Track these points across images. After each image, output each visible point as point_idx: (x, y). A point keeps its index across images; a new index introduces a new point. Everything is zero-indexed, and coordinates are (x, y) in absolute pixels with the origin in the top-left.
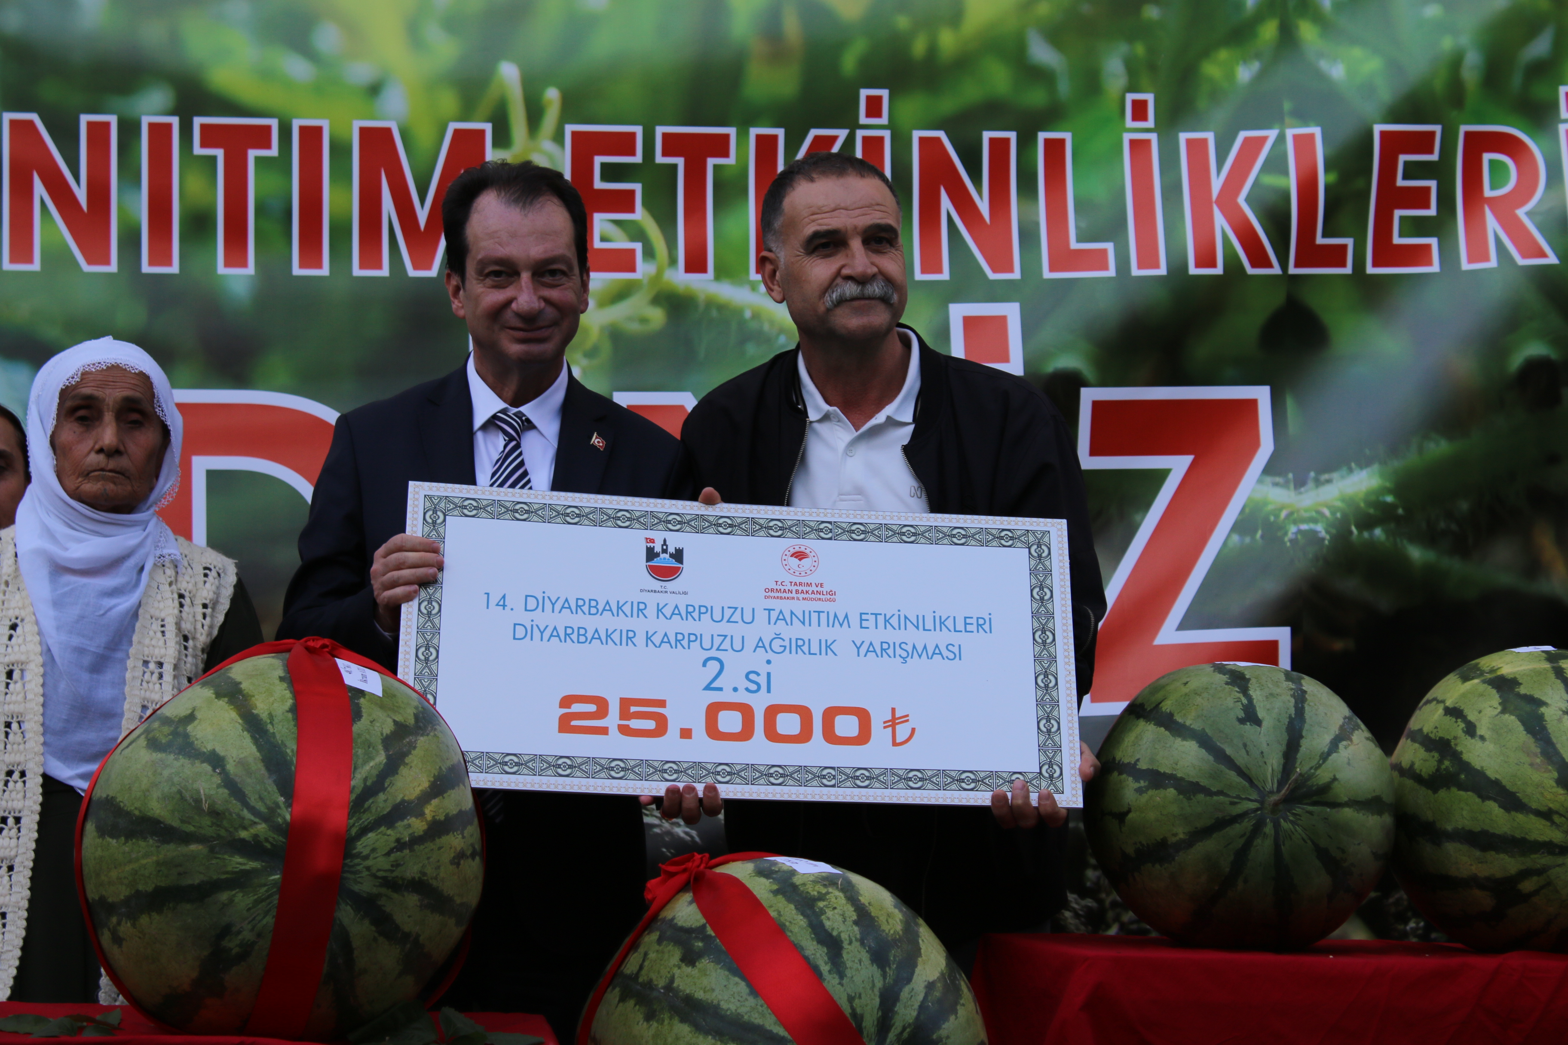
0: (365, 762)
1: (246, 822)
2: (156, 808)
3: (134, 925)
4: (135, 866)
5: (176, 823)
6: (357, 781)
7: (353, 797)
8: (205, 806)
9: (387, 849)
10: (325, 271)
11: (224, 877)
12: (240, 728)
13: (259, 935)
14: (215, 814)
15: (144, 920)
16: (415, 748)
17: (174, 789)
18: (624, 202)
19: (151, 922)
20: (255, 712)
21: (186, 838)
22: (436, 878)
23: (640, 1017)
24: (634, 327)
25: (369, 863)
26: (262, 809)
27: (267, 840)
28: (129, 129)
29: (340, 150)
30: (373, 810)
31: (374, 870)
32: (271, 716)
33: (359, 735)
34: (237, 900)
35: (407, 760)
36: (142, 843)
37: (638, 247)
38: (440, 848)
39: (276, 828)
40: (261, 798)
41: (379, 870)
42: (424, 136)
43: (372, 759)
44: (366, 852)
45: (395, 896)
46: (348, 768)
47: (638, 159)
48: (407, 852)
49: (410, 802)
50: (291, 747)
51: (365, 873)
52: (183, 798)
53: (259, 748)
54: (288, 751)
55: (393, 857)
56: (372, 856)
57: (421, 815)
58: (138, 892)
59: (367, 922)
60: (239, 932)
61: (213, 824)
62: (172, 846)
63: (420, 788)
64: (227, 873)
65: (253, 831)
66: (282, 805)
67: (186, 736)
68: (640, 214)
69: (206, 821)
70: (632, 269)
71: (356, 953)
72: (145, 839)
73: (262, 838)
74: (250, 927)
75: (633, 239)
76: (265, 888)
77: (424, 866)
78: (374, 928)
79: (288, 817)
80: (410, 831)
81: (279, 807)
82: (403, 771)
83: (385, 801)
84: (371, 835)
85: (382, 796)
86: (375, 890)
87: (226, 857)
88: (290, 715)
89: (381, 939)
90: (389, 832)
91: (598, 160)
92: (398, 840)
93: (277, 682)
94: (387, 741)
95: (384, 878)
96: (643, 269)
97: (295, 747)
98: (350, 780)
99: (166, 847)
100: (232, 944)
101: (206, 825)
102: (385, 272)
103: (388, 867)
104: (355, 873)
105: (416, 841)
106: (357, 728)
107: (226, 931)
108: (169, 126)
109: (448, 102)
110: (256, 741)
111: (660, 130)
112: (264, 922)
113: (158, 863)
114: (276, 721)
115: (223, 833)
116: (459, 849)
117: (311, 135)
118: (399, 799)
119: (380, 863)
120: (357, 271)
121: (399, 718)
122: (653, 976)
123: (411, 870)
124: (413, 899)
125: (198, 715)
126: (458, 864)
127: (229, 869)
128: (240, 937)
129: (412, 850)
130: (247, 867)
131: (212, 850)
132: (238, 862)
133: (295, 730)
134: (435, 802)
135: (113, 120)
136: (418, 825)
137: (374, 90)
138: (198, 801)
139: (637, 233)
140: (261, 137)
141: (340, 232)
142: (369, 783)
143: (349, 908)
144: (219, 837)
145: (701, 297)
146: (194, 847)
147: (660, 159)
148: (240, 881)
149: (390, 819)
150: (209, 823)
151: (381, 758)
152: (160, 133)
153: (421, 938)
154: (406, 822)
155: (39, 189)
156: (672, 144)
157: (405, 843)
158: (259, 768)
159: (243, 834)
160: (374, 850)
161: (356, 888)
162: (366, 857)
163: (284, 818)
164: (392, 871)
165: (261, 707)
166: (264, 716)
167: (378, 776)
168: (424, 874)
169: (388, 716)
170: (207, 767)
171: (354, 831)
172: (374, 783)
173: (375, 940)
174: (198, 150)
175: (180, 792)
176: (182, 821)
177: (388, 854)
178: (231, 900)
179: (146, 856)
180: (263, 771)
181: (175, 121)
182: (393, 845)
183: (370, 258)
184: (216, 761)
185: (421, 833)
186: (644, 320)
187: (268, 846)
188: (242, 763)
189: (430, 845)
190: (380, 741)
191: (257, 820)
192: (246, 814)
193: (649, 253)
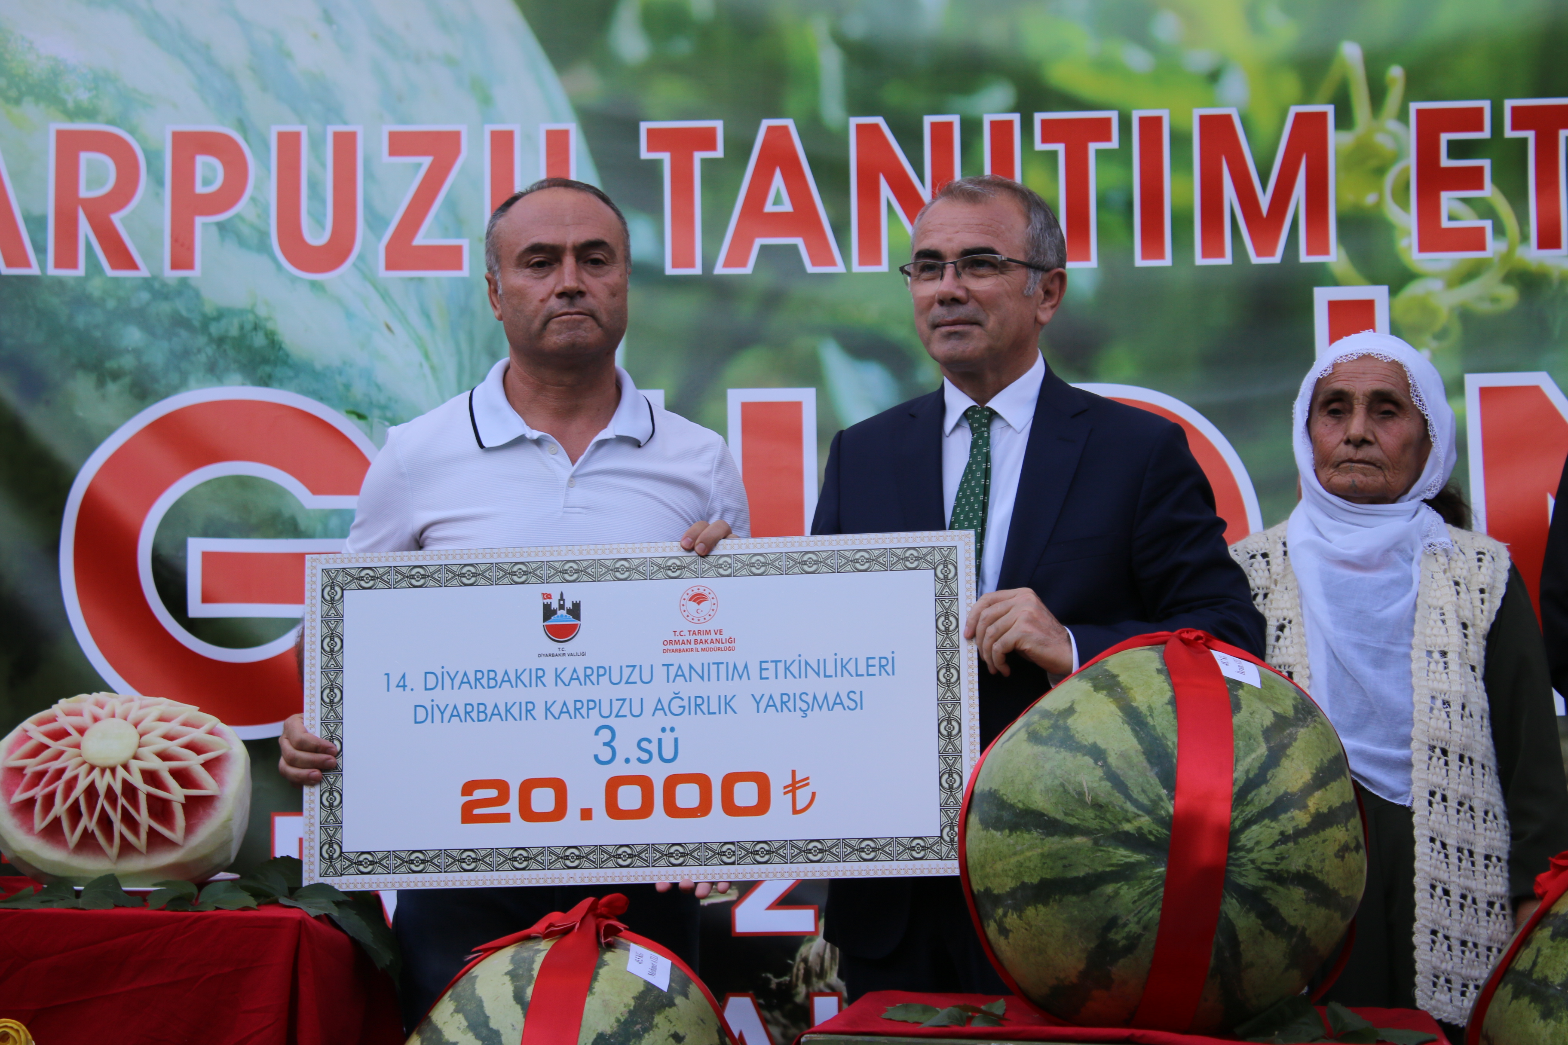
0: (1247, 754)
1: (1130, 815)
2: (1040, 802)
3: (1020, 917)
4: (1020, 858)
5: (1060, 816)
6: (1239, 773)
7: (1236, 789)
8: (1088, 799)
9: (1272, 842)
10: (1167, 261)
11: (1108, 869)
12: (1120, 720)
13: (1145, 928)
14: (1098, 806)
15: (1030, 912)
16: (1295, 740)
17: (1057, 782)
18: (1473, 179)
19: (1038, 915)
20: (1134, 704)
21: (1071, 831)
22: (1321, 872)
23: (1536, 1014)
24: (1485, 308)
25: (1253, 856)
26: (1146, 802)
27: (1150, 832)
28: (971, 128)
29: (1180, 140)
30: (1257, 803)
31: (1259, 863)
32: (1150, 708)
33: (1240, 727)
34: (1122, 892)
35: (1288, 752)
36: (1026, 836)
37: (1488, 224)
38: (1324, 841)
39: (1160, 821)
40: (1144, 791)
41: (1264, 863)
42: (1264, 123)
43: (1253, 751)
44: (1250, 845)
45: (1280, 889)
46: (1229, 761)
47: (1486, 134)
48: (1291, 844)
49: (1293, 795)
50: (1172, 739)
51: (1250, 866)
52: (1065, 791)
53: (1141, 741)
54: (1169, 743)
55: (1278, 849)
56: (1256, 849)
57: (1305, 807)
58: (1023, 884)
59: (1252, 916)
60: (1125, 925)
61: (1096, 816)
62: (1056, 838)
63: (1303, 780)
64: (1112, 865)
65: (1137, 823)
66: (1165, 798)
67: (1067, 729)
68: (1489, 191)
69: (1090, 814)
70: (1482, 247)
71: (1242, 946)
72: (1029, 831)
73: (1145, 831)
74: (1136, 919)
75: (1482, 217)
76: (1151, 881)
77: (1308, 859)
78: (1259, 922)
79: (1171, 810)
80: (1294, 824)
81: (1161, 799)
82: (1285, 763)
83: (1268, 793)
84: (1254, 827)
85: (1264, 789)
86: (1260, 883)
87: (1110, 849)
88: (1169, 708)
89: (1267, 933)
90: (1273, 824)
91: (1445, 138)
92: (1282, 833)
93: (1155, 674)
94: (1267, 733)
95: (1269, 871)
96: (1493, 247)
97: (1176, 740)
98: (1232, 772)
99: (1051, 839)
100: (1118, 937)
101: (1089, 818)
102: (1227, 260)
103: (1273, 860)
104: (1239, 866)
105: (1300, 833)
106: (1237, 720)
107: (1112, 923)
108: (1010, 123)
109: (1290, 85)
110: (1136, 733)
111: (1508, 104)
112: (1150, 914)
113: (1042, 855)
114: (1156, 713)
115: (1107, 825)
116: (1343, 842)
117: (1151, 126)
118: (1281, 792)
119: (1265, 856)
120: (1200, 261)
121: (1278, 710)
122: (1549, 973)
123: (1296, 864)
124: (1298, 893)
125: (1078, 708)
126: (1343, 857)
127: (1114, 861)
128: (1127, 929)
129: (1296, 843)
130: (1132, 860)
131: (1096, 842)
132: (1122, 855)
133: (1175, 722)
134: (1318, 794)
135: (955, 119)
136: (1301, 818)
137: (1214, 77)
138: (1081, 794)
139: (1486, 211)
140: (1101, 129)
141: (1182, 222)
142: (1251, 775)
143: (1234, 901)
144: (1103, 829)
145: (1555, 275)
146: (1079, 840)
147: (1509, 133)
148: (1124, 873)
149: (1273, 812)
150: (1092, 816)
151: (1262, 750)
152: (1001, 130)
153: (1307, 933)
154: (1289, 814)
155: (886, 192)
156: (1521, 118)
157: (1289, 836)
158: (1140, 760)
159: (1127, 827)
160: (1258, 843)
161: (1241, 881)
162: (1250, 850)
163: (1167, 811)
164: (1277, 864)
165: (1140, 700)
166: (1144, 709)
167: (1260, 768)
168: (1309, 867)
169: (1268, 707)
170: (1088, 760)
171: (1237, 824)
172: (1256, 775)
173: (1261, 933)
174: (1039, 146)
175: (1062, 785)
176: (1066, 814)
177: (1272, 847)
178: (1116, 893)
179: (1031, 848)
180: (1145, 764)
181: (1016, 118)
182: (1277, 838)
183: (1213, 246)
184: (1097, 754)
185: (1305, 826)
186: (1495, 300)
187: (1152, 838)
188: (1123, 756)
189: (1313, 838)
190: (1261, 733)
191: (1140, 813)
192: (1129, 806)
193: (1499, 230)
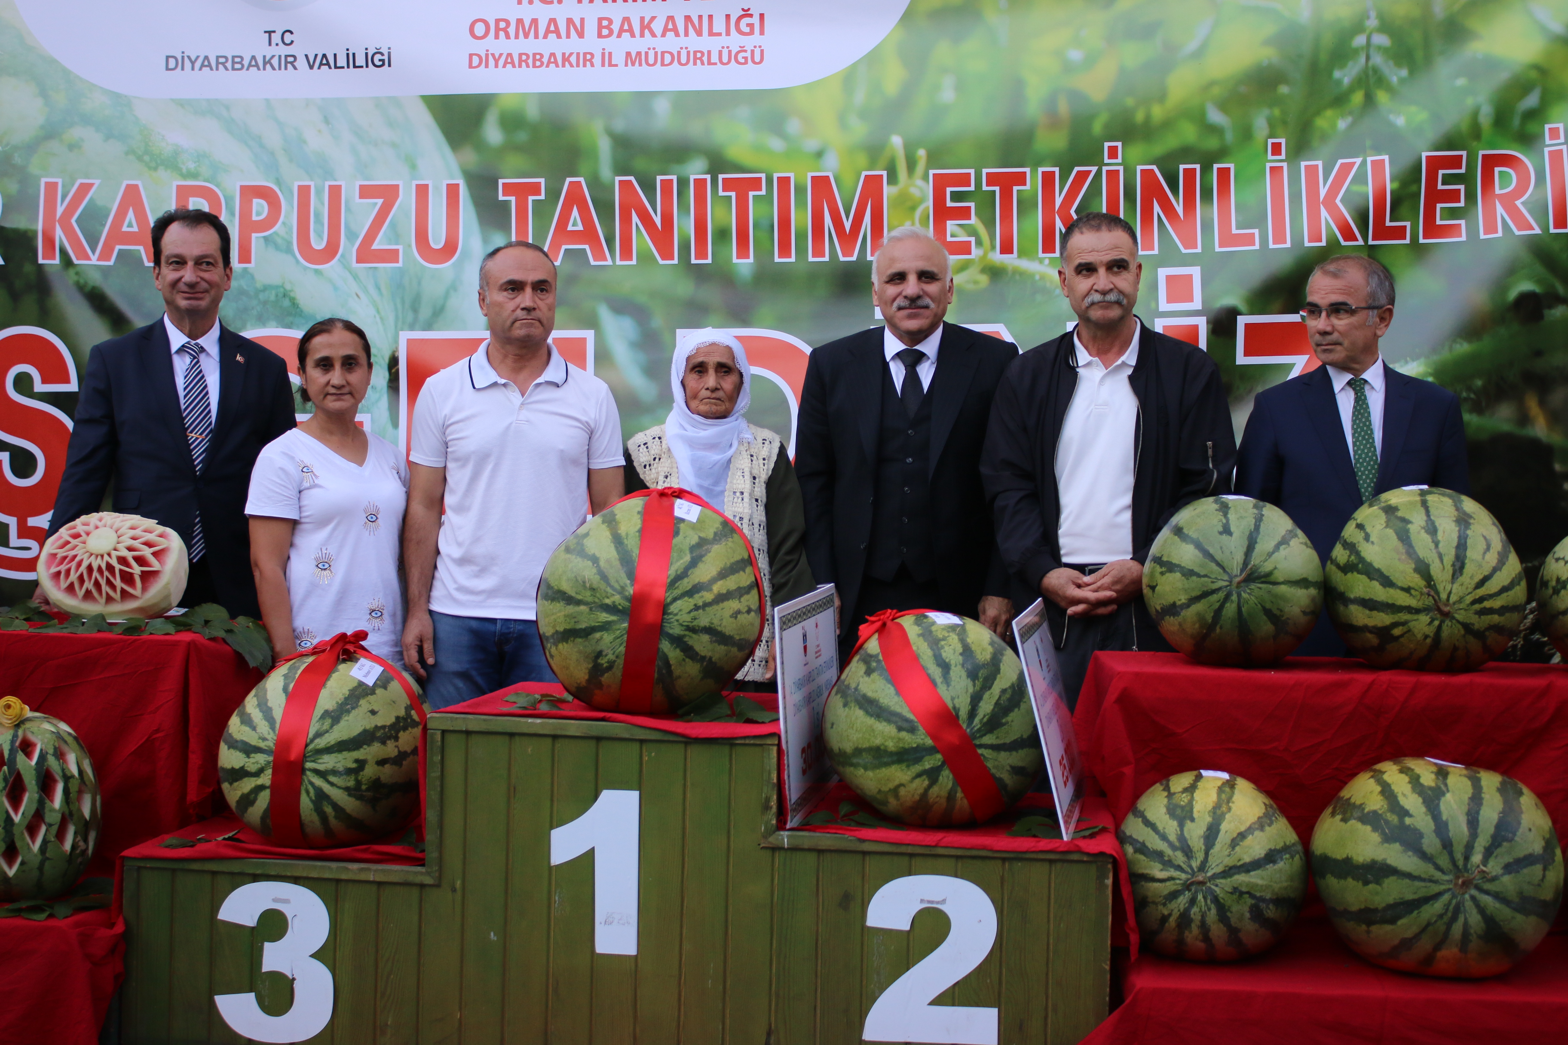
0: (677, 561)
1: (609, 595)
2: (566, 587)
3: (556, 649)
4: (554, 617)
5: (573, 594)
6: (672, 572)
7: (669, 580)
8: (588, 585)
9: (688, 610)
10: (793, 259)
11: (597, 624)
12: (610, 541)
13: (617, 657)
14: (593, 589)
15: (560, 646)
16: (710, 552)
17: (573, 575)
18: (964, 213)
19: (564, 647)
20: (619, 532)
21: (579, 603)
22: (720, 626)
23: (841, 705)
24: (970, 287)
25: (676, 618)
26: (618, 587)
27: (620, 604)
28: (683, 183)
29: (801, 190)
30: (681, 588)
31: (681, 621)
32: (627, 535)
33: (676, 545)
34: (604, 637)
35: (704, 559)
36: (558, 604)
37: (973, 239)
38: (722, 609)
39: (626, 598)
40: (617, 581)
41: (684, 622)
42: (848, 179)
43: (682, 558)
44: (676, 612)
45: (694, 636)
46: (667, 565)
47: (972, 188)
48: (701, 611)
49: (703, 583)
50: (636, 552)
51: (676, 623)
52: (577, 580)
53: (618, 552)
54: (634, 554)
55: (692, 614)
56: (680, 613)
57: (711, 590)
58: (557, 631)
59: (678, 651)
60: (606, 655)
61: (592, 595)
62: (571, 607)
63: (711, 575)
64: (599, 622)
65: (612, 599)
66: (629, 585)
67: (583, 545)
68: (974, 220)
69: (588, 593)
70: (970, 253)
71: (673, 667)
72: (559, 602)
73: (617, 603)
74: (612, 652)
75: (969, 236)
76: (619, 631)
77: (711, 619)
78: (682, 654)
79: (632, 592)
80: (703, 600)
81: (626, 586)
82: (701, 565)
83: (688, 583)
84: (679, 602)
85: (686, 580)
86: (682, 633)
87: (598, 613)
88: (637, 534)
89: (687, 660)
90: (690, 600)
91: (949, 190)
92: (695, 605)
93: (636, 514)
94: (692, 549)
95: (687, 626)
96: (976, 253)
97: (638, 552)
98: (668, 571)
99: (569, 607)
100: (603, 661)
101: (587, 596)
102: (826, 259)
103: (690, 620)
104: (670, 623)
105: (706, 605)
106: (676, 541)
107: (600, 654)
108: (705, 180)
109: (862, 160)
110: (616, 548)
111: (985, 171)
112: (620, 649)
113: (565, 616)
114: (629, 537)
115: (597, 600)
116: (736, 609)
117: (784, 182)
118: (696, 582)
119: (685, 618)
120: (811, 259)
121: (703, 535)
122: (851, 681)
123: (704, 620)
124: (705, 638)
125: (591, 533)
126: (736, 618)
127: (600, 620)
128: (607, 657)
129: (704, 610)
130: (609, 619)
131: (591, 609)
132: (604, 617)
133: (639, 543)
134: (720, 583)
135: (674, 178)
136: (708, 596)
137: (819, 154)
138: (584, 582)
139: (973, 232)
140: (755, 184)
141: (801, 236)
142: (679, 572)
143: (667, 642)
144: (594, 602)
145: (1010, 269)
146: (583, 608)
147: (985, 188)
148: (605, 627)
149: (690, 593)
150: (589, 594)
151: (687, 558)
152: (700, 184)
153: (713, 659)
154: (700, 594)
155: (635, 219)
156: (992, 179)
157: (700, 606)
158: (617, 563)
159: (607, 601)
160: (680, 610)
161: (671, 631)
162: (676, 615)
163: (629, 592)
164: (692, 622)
165: (623, 530)
166: (623, 534)
167: (684, 569)
168: (712, 624)
169: (696, 534)
170: (590, 563)
171: (669, 600)
172: (682, 573)
173: (684, 660)
174: (721, 193)
175: (576, 577)
176: (577, 593)
177: (689, 612)
178: (601, 638)
179: (560, 611)
180: (619, 566)
181: (708, 177)
182: (692, 607)
183: (818, 252)
184: (595, 560)
185: (710, 601)
186: (976, 282)
187: (620, 607)
188: (608, 561)
189: (715, 607)
190: (688, 548)
191: (614, 593)
192: (609, 590)
193: (979, 243)
